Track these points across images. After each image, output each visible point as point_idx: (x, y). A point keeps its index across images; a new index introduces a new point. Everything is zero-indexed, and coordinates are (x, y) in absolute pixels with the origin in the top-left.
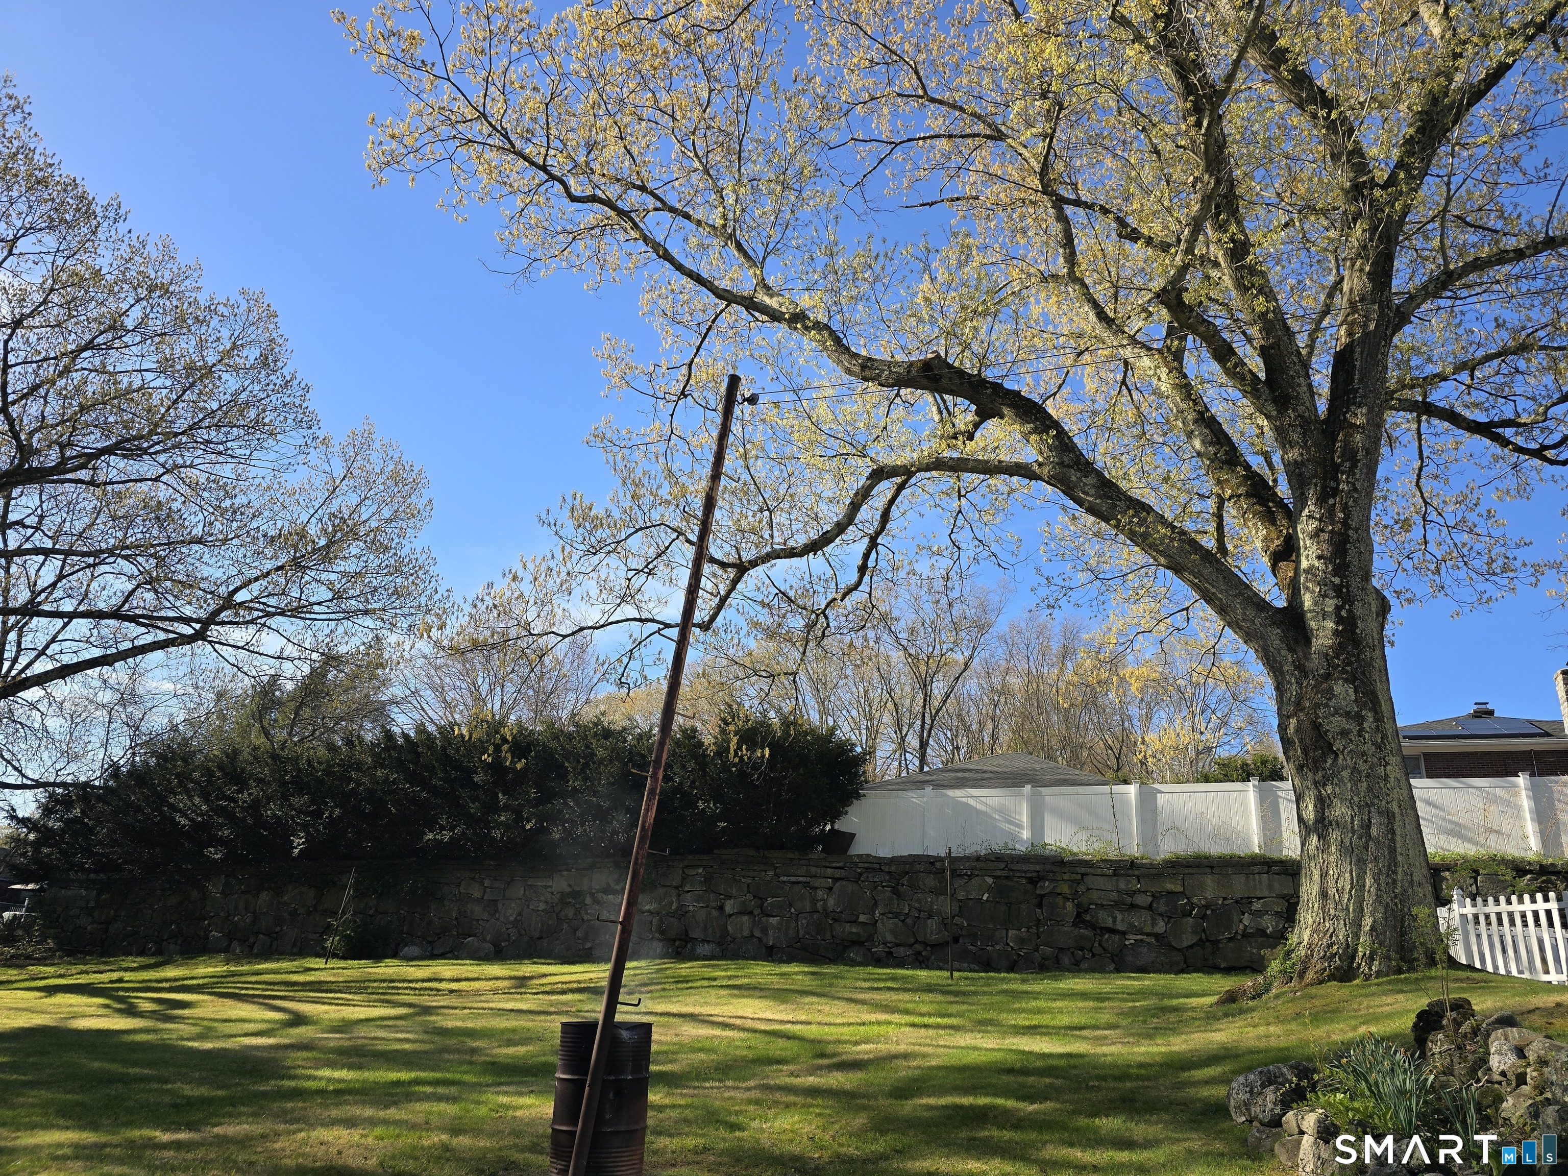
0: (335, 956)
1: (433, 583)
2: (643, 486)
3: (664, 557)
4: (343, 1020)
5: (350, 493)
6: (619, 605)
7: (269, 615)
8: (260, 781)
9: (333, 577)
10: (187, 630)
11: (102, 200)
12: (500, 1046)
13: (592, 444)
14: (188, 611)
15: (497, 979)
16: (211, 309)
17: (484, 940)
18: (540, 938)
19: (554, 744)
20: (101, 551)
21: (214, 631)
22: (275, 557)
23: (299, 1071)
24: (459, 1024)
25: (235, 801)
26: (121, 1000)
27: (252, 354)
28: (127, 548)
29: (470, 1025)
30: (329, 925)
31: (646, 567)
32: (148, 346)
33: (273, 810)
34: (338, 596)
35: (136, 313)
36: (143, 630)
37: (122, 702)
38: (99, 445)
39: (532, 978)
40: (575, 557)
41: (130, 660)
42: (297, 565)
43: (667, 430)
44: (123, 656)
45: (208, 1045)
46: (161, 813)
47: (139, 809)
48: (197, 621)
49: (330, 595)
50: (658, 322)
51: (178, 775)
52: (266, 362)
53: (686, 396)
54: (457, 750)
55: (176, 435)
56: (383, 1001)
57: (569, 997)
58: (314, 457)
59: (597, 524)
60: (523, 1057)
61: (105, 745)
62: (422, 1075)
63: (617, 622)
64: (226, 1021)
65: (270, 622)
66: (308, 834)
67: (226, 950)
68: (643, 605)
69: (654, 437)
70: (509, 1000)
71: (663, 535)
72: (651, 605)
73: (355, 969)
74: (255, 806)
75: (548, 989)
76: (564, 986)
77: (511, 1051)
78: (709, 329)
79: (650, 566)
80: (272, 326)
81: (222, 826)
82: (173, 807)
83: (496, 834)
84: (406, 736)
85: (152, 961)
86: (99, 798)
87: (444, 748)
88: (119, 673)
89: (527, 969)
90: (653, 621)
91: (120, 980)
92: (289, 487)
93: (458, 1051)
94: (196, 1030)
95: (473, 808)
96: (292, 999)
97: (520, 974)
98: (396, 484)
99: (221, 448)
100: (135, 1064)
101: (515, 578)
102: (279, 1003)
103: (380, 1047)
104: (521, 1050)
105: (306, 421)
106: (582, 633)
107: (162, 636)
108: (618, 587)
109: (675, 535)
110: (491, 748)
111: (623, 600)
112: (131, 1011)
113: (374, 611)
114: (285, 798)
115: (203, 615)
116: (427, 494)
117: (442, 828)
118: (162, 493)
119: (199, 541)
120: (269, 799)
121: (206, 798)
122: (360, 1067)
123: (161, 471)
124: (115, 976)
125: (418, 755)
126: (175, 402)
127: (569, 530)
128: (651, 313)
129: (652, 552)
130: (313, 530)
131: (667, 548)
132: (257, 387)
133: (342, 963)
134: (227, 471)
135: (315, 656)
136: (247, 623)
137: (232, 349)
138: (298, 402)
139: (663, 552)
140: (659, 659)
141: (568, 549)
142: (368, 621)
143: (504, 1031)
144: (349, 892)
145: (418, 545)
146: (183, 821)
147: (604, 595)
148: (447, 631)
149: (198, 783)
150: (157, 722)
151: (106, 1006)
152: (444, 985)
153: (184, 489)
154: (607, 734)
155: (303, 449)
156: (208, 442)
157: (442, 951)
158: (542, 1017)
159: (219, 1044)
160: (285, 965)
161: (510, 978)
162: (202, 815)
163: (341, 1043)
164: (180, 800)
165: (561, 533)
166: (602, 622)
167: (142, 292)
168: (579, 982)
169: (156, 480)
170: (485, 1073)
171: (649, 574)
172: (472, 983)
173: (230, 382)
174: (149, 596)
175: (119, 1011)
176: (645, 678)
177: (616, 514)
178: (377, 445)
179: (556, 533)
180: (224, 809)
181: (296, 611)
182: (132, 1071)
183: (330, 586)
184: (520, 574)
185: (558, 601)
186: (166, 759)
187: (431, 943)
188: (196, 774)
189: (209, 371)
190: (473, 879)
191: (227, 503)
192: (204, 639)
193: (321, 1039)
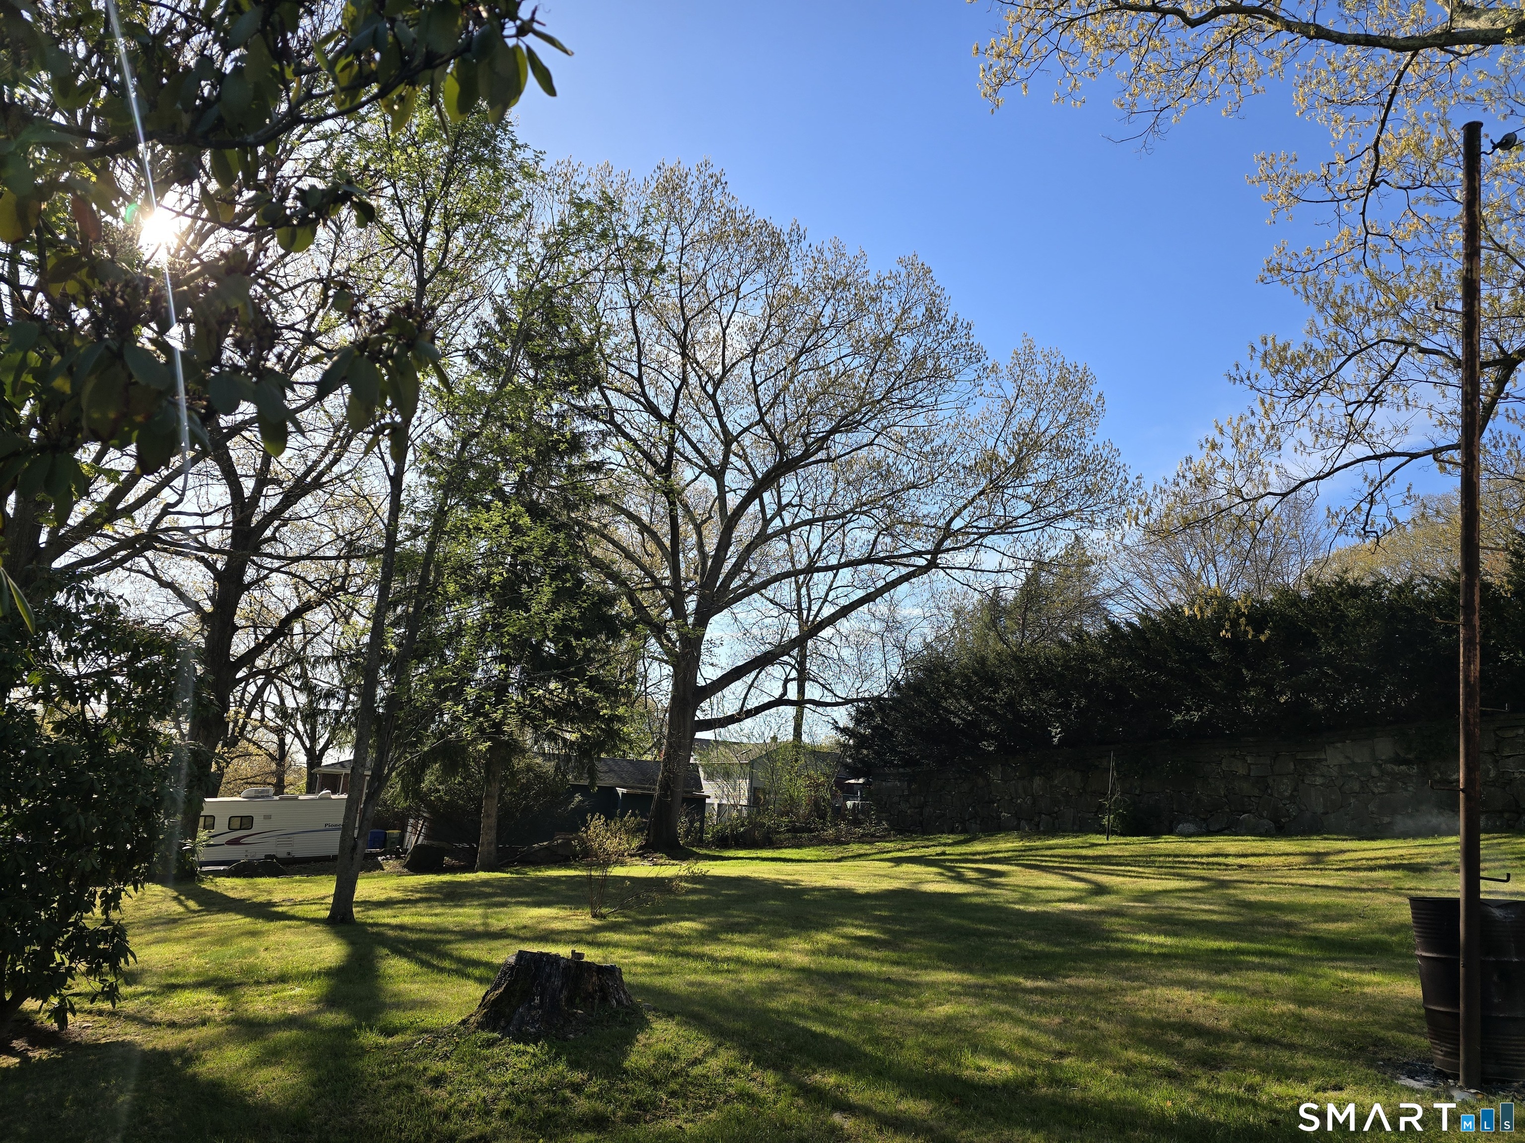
0: (1114, 833)
1: (1122, 474)
2: (1347, 304)
3: (1393, 378)
4: (1142, 890)
5: (1025, 410)
6: (1344, 446)
7: (982, 536)
8: (1010, 681)
9: (1028, 490)
10: (921, 562)
11: (786, 230)
12: (1316, 921)
13: (1269, 280)
14: (918, 546)
15: (1288, 854)
16: (880, 287)
17: (1261, 816)
18: (1326, 813)
19: (1294, 611)
20: (847, 512)
21: (943, 559)
22: (975, 484)
23: (1120, 935)
24: (1262, 898)
25: (994, 700)
26: (950, 869)
27: (919, 312)
28: (865, 504)
29: (1275, 899)
30: (1101, 806)
31: (1370, 395)
32: (842, 337)
33: (1027, 705)
34: (1036, 506)
35: (829, 311)
36: (890, 568)
37: (888, 629)
38: (827, 428)
39: (1327, 854)
40: (1279, 408)
41: (886, 595)
42: (996, 486)
43: (1360, 231)
44: (880, 592)
45: (1032, 909)
46: (939, 715)
47: (922, 715)
48: (927, 552)
49: (1029, 507)
50: (1321, 115)
51: (944, 683)
52: (933, 315)
53: (1377, 185)
54: (1187, 631)
55: (879, 402)
56: (1174, 874)
57: (1380, 874)
58: (988, 386)
59: (1299, 362)
60: (1348, 933)
61: (885, 665)
62: (1244, 945)
63: (1346, 466)
64: (1038, 888)
65: (987, 541)
66: (1062, 723)
67: (1017, 828)
68: (1374, 439)
69: (1344, 245)
70: (1308, 876)
71: (1385, 353)
72: (1386, 437)
73: (1136, 845)
74: (1011, 704)
75: (1351, 865)
76: (1370, 863)
77: (1331, 926)
78: (1392, 96)
79: (1376, 393)
80: (929, 282)
81: (988, 723)
82: (946, 710)
83: (1249, 709)
84: (1130, 624)
85: (962, 838)
86: (891, 708)
87: (1172, 631)
88: (881, 606)
89: (1319, 845)
90: (1393, 454)
91: (944, 854)
92: (972, 419)
93: (1270, 924)
94: (1016, 895)
95: (1218, 686)
96: (1088, 871)
97: (1313, 849)
98: (1066, 389)
99: (912, 402)
100: (981, 921)
101: (1214, 447)
102: (1077, 874)
103: (1189, 916)
104: (1344, 926)
105: (975, 356)
106: (1304, 488)
107: (904, 571)
108: (1337, 427)
109: (1400, 349)
110: (1227, 625)
111: (1347, 439)
112: (960, 878)
113: (1072, 513)
114: (1035, 694)
115: (929, 546)
116: (1096, 389)
117: (1189, 709)
118: (878, 453)
119: (915, 486)
120: (1021, 696)
121: (969, 699)
122: (1176, 934)
123: (873, 435)
124: (939, 850)
125: (1147, 641)
126: (871, 375)
127: (1266, 380)
128: (1312, 107)
129: (1373, 376)
130: (1002, 451)
131: (1394, 366)
132: (929, 340)
133: (1122, 840)
134: (920, 421)
135: (1028, 564)
136: (968, 545)
137: (903, 314)
138: (964, 341)
139: (1390, 373)
140: (1409, 497)
141: (1268, 400)
142: (1068, 524)
143: (1316, 906)
144: (1112, 775)
145: (1098, 440)
146: (957, 721)
147: (1322, 439)
148: (1154, 515)
149: (960, 688)
150: (915, 643)
151: (941, 874)
152: (1230, 860)
153: (892, 445)
154: (1355, 591)
155: (977, 382)
156: (901, 400)
157: (1217, 827)
158: (1356, 894)
159: (1041, 908)
160: (1070, 841)
161: (1302, 854)
162: (970, 714)
163: (1148, 911)
164: (950, 703)
165: (1258, 386)
166: (1326, 470)
167: (829, 292)
168: (1387, 858)
169: (872, 444)
170: (1310, 947)
171: (1375, 403)
172: (1262, 859)
173: (907, 342)
174: (888, 540)
175: (951, 878)
176: (1396, 522)
177: (1319, 346)
178: (1040, 358)
179: (1252, 387)
180: (986, 708)
181: (1005, 527)
182: (982, 927)
183: (1027, 498)
184: (1218, 440)
185: (1268, 459)
186: (931, 672)
187: (1205, 820)
188: (958, 681)
189: (890, 338)
190: (1234, 756)
191: (928, 448)
192: (937, 566)
193: (1128, 907)
